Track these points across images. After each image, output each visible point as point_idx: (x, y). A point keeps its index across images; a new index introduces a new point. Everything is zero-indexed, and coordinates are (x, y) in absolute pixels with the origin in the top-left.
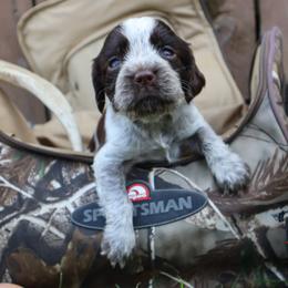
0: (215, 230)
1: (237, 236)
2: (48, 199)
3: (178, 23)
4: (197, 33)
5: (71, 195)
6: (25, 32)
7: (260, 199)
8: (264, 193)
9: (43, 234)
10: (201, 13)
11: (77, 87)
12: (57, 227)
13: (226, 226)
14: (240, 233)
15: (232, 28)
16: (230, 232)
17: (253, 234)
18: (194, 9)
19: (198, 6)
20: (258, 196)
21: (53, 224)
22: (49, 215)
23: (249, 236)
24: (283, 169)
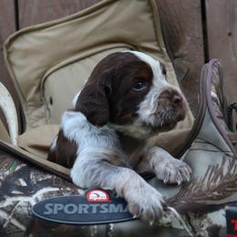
0: (171, 227)
1: (191, 234)
2: (14, 192)
5: (35, 193)
6: (10, 50)
7: (212, 199)
8: (216, 193)
9: (5, 226)
11: (51, 102)
12: (18, 219)
13: (181, 224)
14: (194, 231)
16: (185, 230)
17: (206, 232)
19: (162, 43)
20: (210, 196)
21: (14, 216)
22: (12, 207)
23: (202, 234)
24: (232, 171)
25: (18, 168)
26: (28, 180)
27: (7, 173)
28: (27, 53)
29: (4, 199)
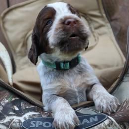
3: (91, 20)
4: (101, 26)
5: (24, 114)
6: (4, 20)
10: (104, 15)
15: (119, 28)
18: (100, 13)
19: (103, 11)
21: (11, 128)
22: (10, 122)
25: (14, 99)
26: (19, 107)
27: (7, 101)
28: (15, 22)
29: (5, 117)
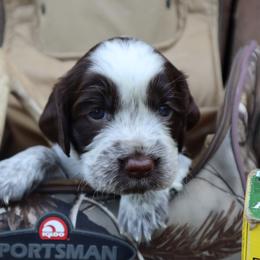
8: (206, 253)
11: (44, 11)
20: (198, 255)
